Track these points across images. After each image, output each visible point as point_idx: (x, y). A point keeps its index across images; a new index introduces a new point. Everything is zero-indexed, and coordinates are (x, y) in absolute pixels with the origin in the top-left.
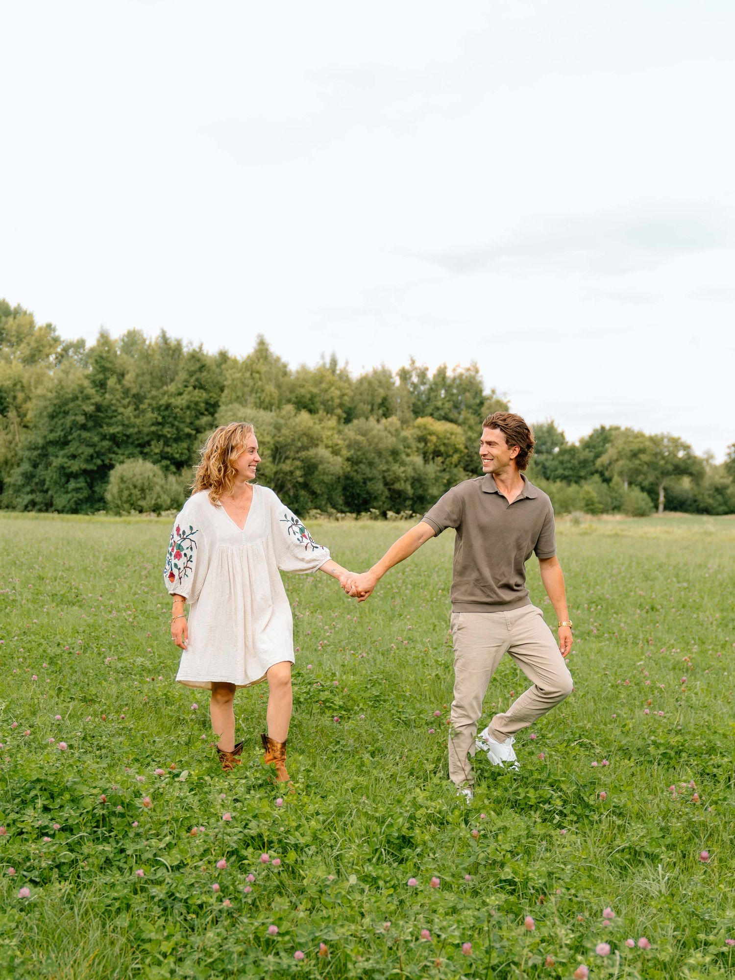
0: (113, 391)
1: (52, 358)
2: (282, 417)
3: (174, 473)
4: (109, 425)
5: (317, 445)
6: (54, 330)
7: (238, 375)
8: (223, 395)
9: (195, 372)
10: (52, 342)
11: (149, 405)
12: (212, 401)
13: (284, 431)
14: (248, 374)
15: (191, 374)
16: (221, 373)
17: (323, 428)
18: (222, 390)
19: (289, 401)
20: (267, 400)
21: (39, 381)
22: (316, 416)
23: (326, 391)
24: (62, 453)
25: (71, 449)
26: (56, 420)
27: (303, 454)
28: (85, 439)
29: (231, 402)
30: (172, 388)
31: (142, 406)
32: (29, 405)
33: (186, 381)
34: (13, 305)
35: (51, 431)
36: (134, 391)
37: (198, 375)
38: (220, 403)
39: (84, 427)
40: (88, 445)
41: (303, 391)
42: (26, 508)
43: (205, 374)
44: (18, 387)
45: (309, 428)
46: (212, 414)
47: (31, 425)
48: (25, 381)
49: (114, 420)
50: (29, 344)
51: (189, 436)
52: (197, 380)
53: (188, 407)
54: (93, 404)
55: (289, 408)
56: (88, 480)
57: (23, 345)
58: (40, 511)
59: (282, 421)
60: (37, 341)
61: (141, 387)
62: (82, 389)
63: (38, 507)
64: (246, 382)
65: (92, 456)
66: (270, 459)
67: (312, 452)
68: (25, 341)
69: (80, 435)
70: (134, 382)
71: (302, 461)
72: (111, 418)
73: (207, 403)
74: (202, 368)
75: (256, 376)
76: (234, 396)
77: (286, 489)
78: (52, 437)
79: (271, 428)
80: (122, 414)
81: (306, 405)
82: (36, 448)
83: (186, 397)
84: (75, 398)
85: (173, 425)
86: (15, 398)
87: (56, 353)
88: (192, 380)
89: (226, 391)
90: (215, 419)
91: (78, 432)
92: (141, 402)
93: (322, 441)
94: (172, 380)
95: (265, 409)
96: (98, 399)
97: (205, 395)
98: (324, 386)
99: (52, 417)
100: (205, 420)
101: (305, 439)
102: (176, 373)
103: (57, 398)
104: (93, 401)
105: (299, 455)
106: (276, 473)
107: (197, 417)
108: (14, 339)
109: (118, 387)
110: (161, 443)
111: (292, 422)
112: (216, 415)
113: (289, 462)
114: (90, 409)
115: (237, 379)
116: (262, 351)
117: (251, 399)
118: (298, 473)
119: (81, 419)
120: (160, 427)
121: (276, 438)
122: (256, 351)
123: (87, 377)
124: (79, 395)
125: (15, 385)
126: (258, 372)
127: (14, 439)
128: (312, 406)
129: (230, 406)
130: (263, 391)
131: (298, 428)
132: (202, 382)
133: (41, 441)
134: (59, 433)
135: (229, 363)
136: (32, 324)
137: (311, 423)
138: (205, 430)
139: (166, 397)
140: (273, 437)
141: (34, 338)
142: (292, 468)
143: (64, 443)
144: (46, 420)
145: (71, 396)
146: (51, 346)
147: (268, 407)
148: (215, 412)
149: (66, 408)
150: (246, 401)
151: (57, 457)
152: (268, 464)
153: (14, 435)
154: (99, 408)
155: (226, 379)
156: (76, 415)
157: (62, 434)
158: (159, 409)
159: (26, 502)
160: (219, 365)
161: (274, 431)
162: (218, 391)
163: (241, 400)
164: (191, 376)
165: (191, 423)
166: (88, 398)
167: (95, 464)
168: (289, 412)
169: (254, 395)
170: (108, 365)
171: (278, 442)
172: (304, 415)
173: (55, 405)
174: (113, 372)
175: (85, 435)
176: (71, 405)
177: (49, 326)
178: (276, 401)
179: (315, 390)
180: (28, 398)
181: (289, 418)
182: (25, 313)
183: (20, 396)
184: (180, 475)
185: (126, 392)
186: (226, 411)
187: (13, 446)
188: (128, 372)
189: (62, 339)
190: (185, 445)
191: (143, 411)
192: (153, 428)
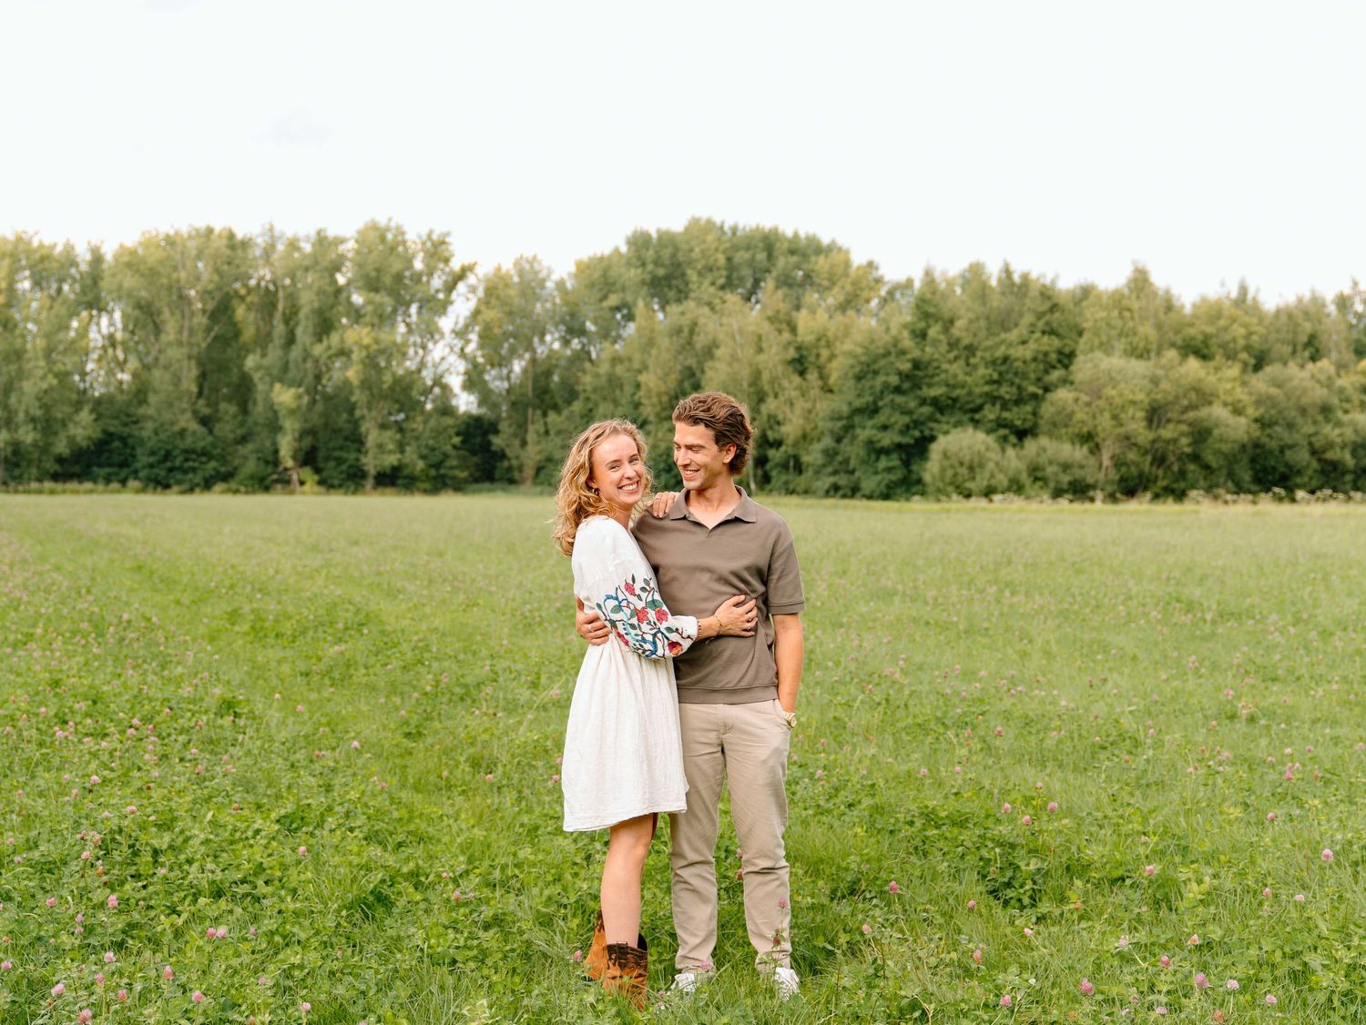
0: (935, 343)
1: (874, 303)
2: (1162, 367)
3: (1014, 446)
4: (930, 386)
5: (1210, 403)
6: (877, 268)
7: (1104, 314)
8: (1082, 341)
9: (1044, 313)
10: (872, 284)
11: (982, 358)
12: (1067, 350)
13: (1165, 385)
14: (1115, 313)
15: (1040, 316)
16: (1081, 314)
17: (1220, 380)
18: (1080, 333)
19: (1173, 345)
20: (1141, 345)
21: (846, 334)
22: (1212, 364)
23: (1226, 329)
24: (870, 423)
25: (881, 418)
26: (863, 381)
27: (1191, 415)
28: (899, 405)
29: (1092, 350)
30: (1013, 335)
31: (972, 361)
32: (835, 364)
33: (1033, 325)
34: (825, 240)
35: (859, 396)
36: (966, 341)
37: (1047, 317)
38: (1078, 352)
39: (898, 390)
40: (903, 413)
41: (1192, 331)
42: (827, 494)
43: (1057, 315)
44: (823, 343)
45: (1200, 380)
46: (1066, 367)
47: (835, 389)
48: (830, 334)
49: (936, 379)
50: (843, 288)
51: (1035, 396)
52: (1047, 323)
53: (1035, 359)
54: (909, 360)
55: (1172, 354)
56: (904, 456)
57: (836, 290)
58: (844, 496)
59: (1160, 372)
60: (853, 284)
61: (975, 335)
62: (896, 342)
63: (841, 492)
64: (1113, 323)
65: (908, 427)
66: (1144, 424)
67: (1203, 412)
68: (840, 284)
69: (892, 401)
70: (967, 330)
71: (1190, 425)
72: (933, 376)
73: (1060, 352)
74: (1054, 308)
75: (1127, 314)
76: (1096, 342)
77: (1168, 463)
78: (858, 403)
79: (1146, 382)
80: (946, 371)
81: (1199, 350)
82: (840, 418)
83: (1032, 345)
84: (887, 354)
85: (1012, 384)
86: (818, 356)
87: (879, 296)
88: (1041, 324)
89: (1086, 337)
90: (1071, 373)
91: (891, 396)
92: (974, 355)
93: (1218, 397)
94: (1016, 325)
95: (1140, 356)
96: (916, 353)
97: (1056, 343)
98: (1222, 323)
99: (859, 378)
100: (1056, 375)
101: (1193, 396)
102: (1021, 315)
103: (865, 354)
104: (909, 356)
105: (1185, 417)
106: (1154, 442)
107: (1046, 372)
108: (826, 283)
109: (942, 337)
110: (998, 406)
111: (1174, 374)
112: (1072, 368)
113: (1171, 426)
114: (905, 366)
115: (1102, 319)
116: (1140, 281)
117: (1120, 345)
118: (1184, 441)
119: (894, 380)
120: (995, 386)
121: (1153, 396)
122: (1130, 281)
123: (905, 326)
124: (893, 350)
125: (819, 340)
126: (1129, 310)
127: (814, 406)
128: (1205, 351)
129: (1090, 356)
130: (1135, 334)
131: (1183, 381)
132: (1055, 325)
133: (845, 409)
134: (868, 398)
135: (1092, 298)
136: (847, 263)
137: (1202, 373)
138: (1057, 387)
139: (1003, 348)
140: (1148, 394)
141: (849, 280)
142: (1176, 435)
143: (873, 410)
144: (851, 383)
145: (881, 351)
146: (871, 289)
147: (1141, 353)
148: (1071, 363)
149: (876, 367)
150: (1112, 347)
151: (864, 428)
152: (1141, 430)
153: (815, 401)
154: (917, 365)
155: (1087, 320)
156: (887, 374)
157: (871, 399)
158: (994, 362)
159: (827, 486)
160: (1077, 303)
161: (1150, 386)
162: (1074, 335)
163: (1107, 348)
164: (1039, 319)
165: (1039, 380)
166: (903, 352)
167: (912, 436)
168: (1171, 360)
169: (1123, 340)
170: (932, 310)
171: (1155, 401)
172: (1193, 364)
173: (862, 363)
174: (937, 318)
175: (899, 399)
176: (882, 362)
177: (871, 265)
178: (1154, 346)
179: (1210, 330)
180: (832, 357)
181: (1172, 367)
182: (840, 249)
183: (825, 353)
184: (1022, 447)
185: (953, 345)
186: (1085, 362)
187: (812, 416)
188: (959, 318)
189: (887, 278)
190: (1028, 408)
191: (975, 367)
192: (987, 388)
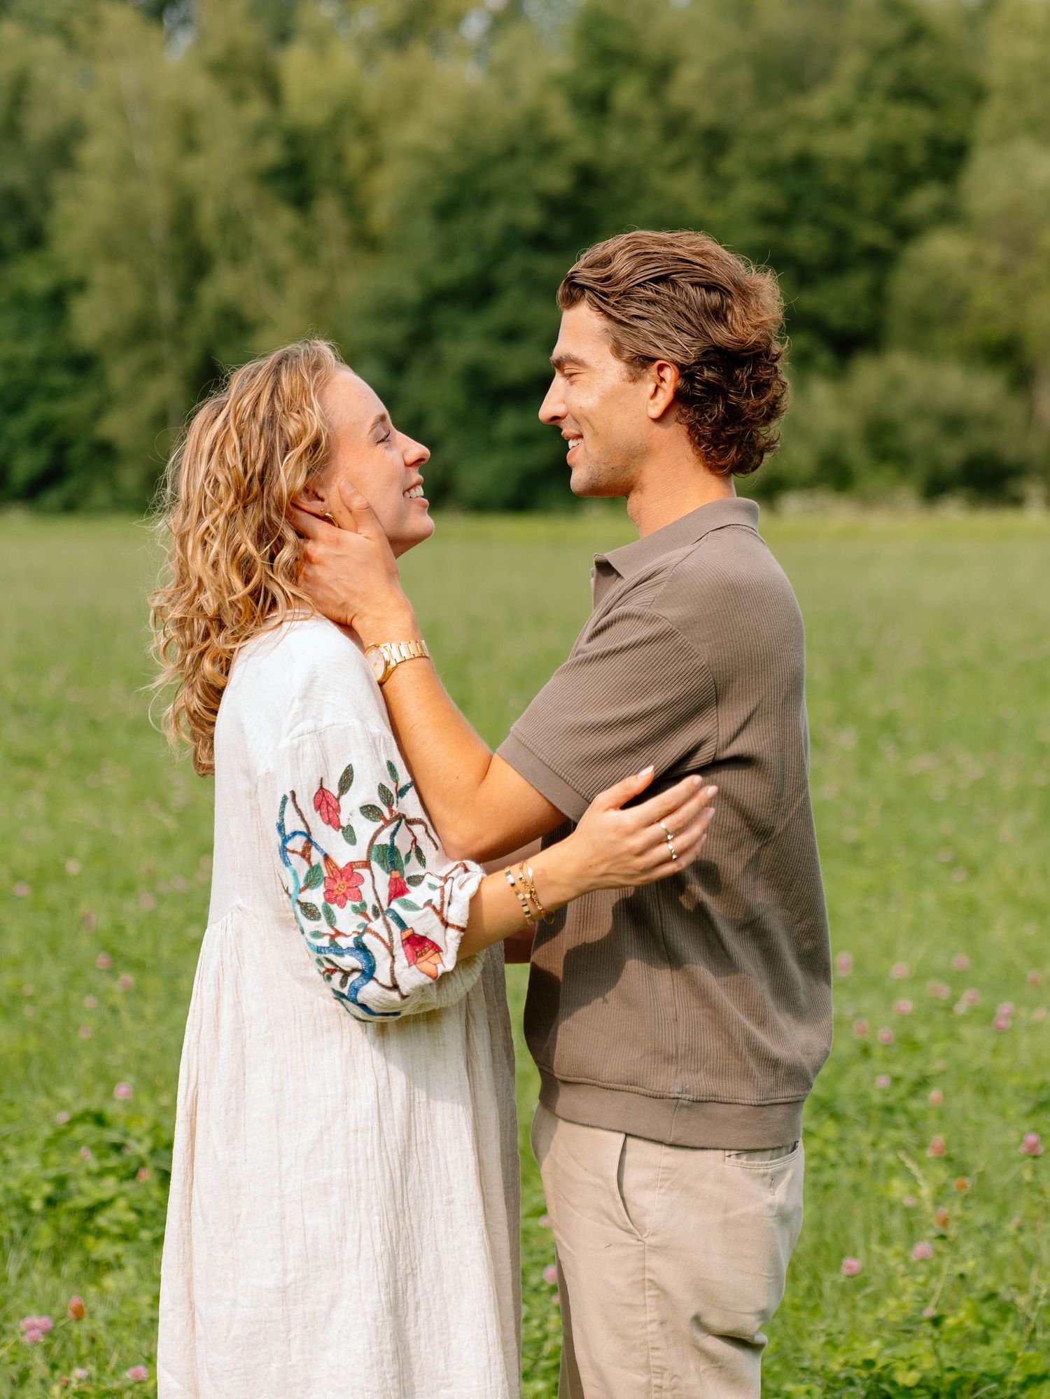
0: (632, 124)
1: (474, 26)
7: (1035, 50)
8: (985, 115)
9: (892, 48)
11: (747, 160)
12: (948, 138)
15: (881, 54)
18: (980, 97)
21: (409, 100)
24: (474, 325)
25: (503, 311)
26: (455, 221)
29: (1009, 135)
30: (820, 103)
31: (723, 166)
33: (865, 77)
35: (445, 257)
36: (704, 120)
37: (901, 57)
38: (976, 142)
43: (925, 52)
44: (350, 125)
46: (949, 179)
47: (385, 239)
48: (368, 104)
51: (874, 253)
52: (902, 72)
53: (872, 161)
54: (566, 167)
61: (726, 103)
62: (534, 121)
70: (706, 90)
73: (931, 144)
74: (917, 34)
76: (1019, 117)
78: (446, 275)
82: (400, 315)
83: (865, 127)
84: (511, 152)
85: (821, 222)
86: (339, 158)
88: (886, 76)
89: (993, 105)
90: (960, 194)
92: (725, 152)
94: (826, 77)
96: (583, 149)
97: (925, 119)
99: (446, 211)
100: (923, 200)
102: (836, 52)
103: (458, 153)
104: (567, 157)
107: (901, 191)
112: (963, 182)
114: (556, 180)
115: (1031, 62)
119: (531, 217)
123: (557, 81)
124: (526, 141)
125: (339, 117)
127: (334, 285)
132: (920, 77)
133: (410, 291)
134: (465, 265)
143: (481, 293)
144: (424, 227)
145: (498, 145)
148: (960, 170)
149: (486, 184)
151: (460, 336)
154: (587, 177)
155: (994, 65)
156: (514, 203)
157: (475, 264)
158: (775, 170)
162: (964, 101)
164: (880, 60)
165: (884, 210)
166: (548, 149)
173: (450, 176)
176: (501, 174)
180: (375, 161)
183: (356, 152)
185: (674, 126)
186: (995, 165)
188: (685, 58)
190: (860, 282)
191: (731, 179)
